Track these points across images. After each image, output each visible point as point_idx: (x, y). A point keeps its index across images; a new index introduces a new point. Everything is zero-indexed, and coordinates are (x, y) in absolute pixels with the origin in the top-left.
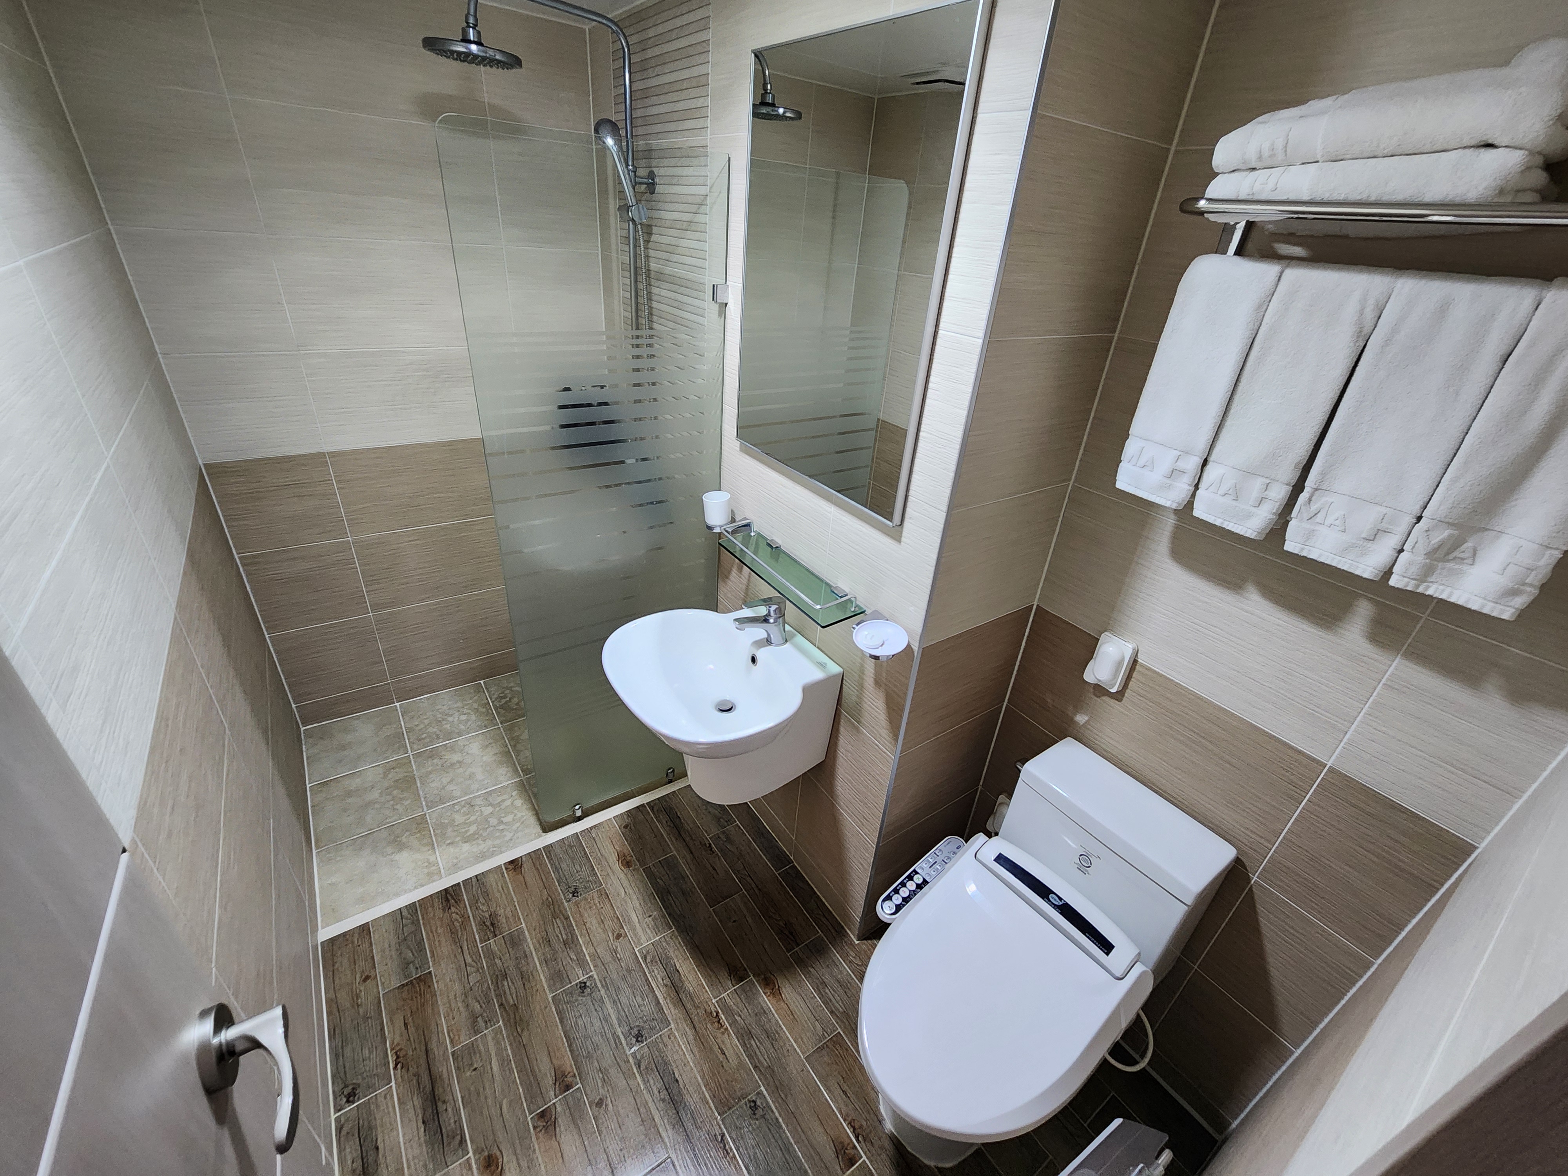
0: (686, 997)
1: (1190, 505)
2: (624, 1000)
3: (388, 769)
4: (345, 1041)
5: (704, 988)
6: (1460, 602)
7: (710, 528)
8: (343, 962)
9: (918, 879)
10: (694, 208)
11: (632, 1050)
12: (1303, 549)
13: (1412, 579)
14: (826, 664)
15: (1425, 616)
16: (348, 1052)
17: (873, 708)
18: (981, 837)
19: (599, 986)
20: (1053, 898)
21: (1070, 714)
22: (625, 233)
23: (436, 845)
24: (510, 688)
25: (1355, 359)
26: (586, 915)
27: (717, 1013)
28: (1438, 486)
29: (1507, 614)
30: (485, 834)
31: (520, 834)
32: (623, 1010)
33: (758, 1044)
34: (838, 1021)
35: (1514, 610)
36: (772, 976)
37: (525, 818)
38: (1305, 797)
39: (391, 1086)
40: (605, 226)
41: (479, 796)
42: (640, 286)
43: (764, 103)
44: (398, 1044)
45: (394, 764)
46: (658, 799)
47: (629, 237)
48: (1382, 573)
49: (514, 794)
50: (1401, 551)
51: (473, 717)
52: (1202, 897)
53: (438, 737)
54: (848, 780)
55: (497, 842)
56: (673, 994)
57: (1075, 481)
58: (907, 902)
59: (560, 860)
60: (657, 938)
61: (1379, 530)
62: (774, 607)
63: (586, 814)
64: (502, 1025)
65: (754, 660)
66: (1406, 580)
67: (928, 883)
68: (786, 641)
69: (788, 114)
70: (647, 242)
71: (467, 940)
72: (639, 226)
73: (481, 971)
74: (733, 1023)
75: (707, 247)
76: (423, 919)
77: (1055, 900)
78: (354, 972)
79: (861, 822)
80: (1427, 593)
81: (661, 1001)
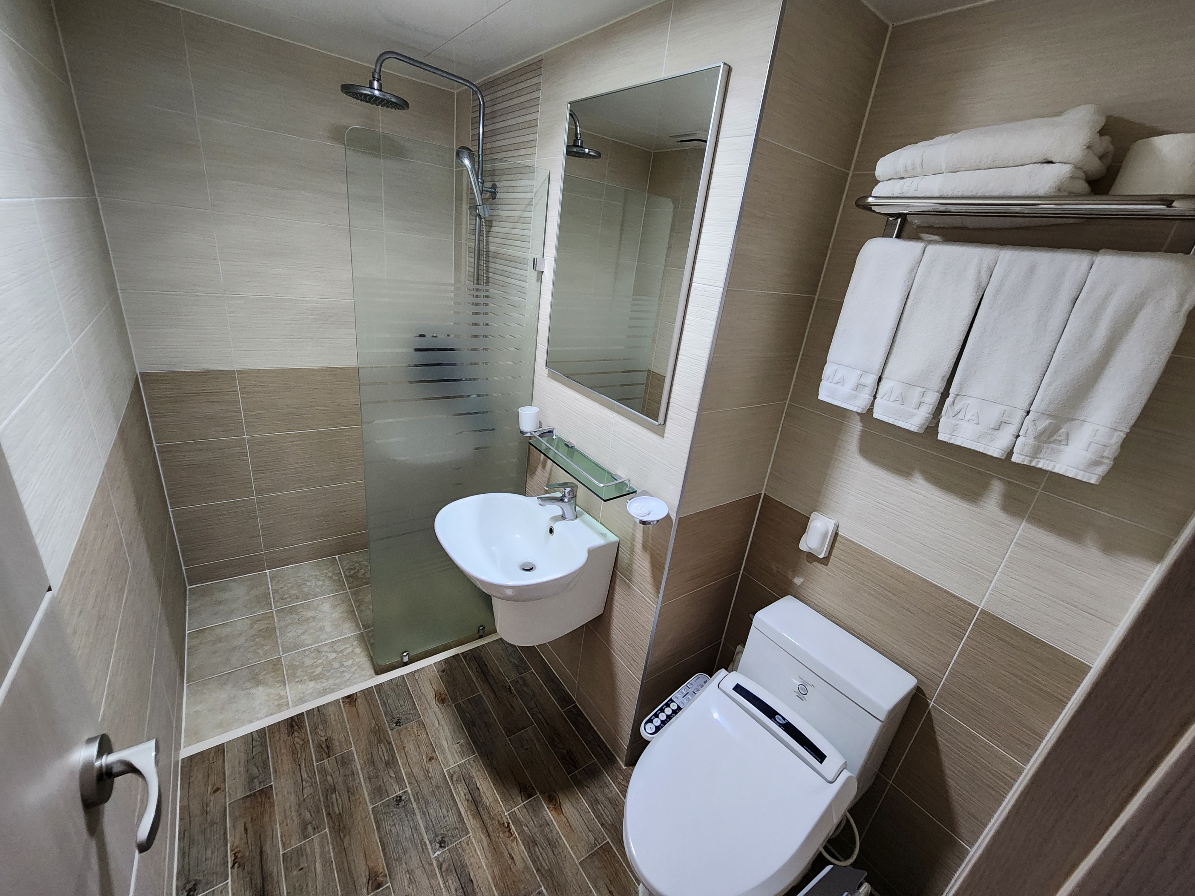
0: (483, 810)
1: (871, 410)
2: (432, 811)
3: (255, 621)
4: (192, 843)
5: (499, 803)
6: (1061, 472)
7: (522, 433)
8: (198, 776)
9: (674, 706)
10: (523, 208)
11: (436, 854)
12: (951, 438)
13: (1027, 456)
14: (606, 534)
15: (1040, 490)
16: (194, 852)
17: (641, 568)
18: (723, 672)
19: (412, 799)
20: (778, 718)
21: (790, 577)
22: (472, 227)
23: (287, 682)
24: (358, 562)
25: (977, 304)
26: (406, 741)
27: (509, 824)
28: (1038, 389)
29: (1093, 480)
30: (328, 674)
31: (356, 675)
32: (431, 819)
33: (541, 850)
34: (607, 832)
35: (1097, 476)
36: (555, 794)
37: (362, 663)
38: (965, 635)
39: (227, 883)
40: (458, 223)
41: (327, 644)
42: (481, 263)
43: (575, 145)
44: (237, 847)
45: (260, 617)
46: (470, 650)
47: (475, 230)
48: (1007, 453)
49: (355, 643)
50: (1018, 436)
51: (328, 583)
52: (892, 712)
53: (297, 598)
54: (620, 627)
55: (338, 681)
56: (473, 807)
57: (790, 400)
58: (665, 724)
59: (388, 696)
60: (463, 761)
61: (1001, 422)
62: (568, 490)
63: (411, 661)
64: (328, 832)
65: (551, 531)
66: (1023, 457)
67: (681, 709)
68: (577, 517)
69: (592, 153)
70: (488, 232)
71: (305, 759)
72: (483, 220)
73: (314, 785)
74: (521, 832)
75: (530, 233)
76: (270, 741)
77: (780, 720)
78: (206, 785)
79: (630, 663)
80: (1038, 466)
81: (463, 813)
